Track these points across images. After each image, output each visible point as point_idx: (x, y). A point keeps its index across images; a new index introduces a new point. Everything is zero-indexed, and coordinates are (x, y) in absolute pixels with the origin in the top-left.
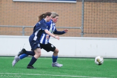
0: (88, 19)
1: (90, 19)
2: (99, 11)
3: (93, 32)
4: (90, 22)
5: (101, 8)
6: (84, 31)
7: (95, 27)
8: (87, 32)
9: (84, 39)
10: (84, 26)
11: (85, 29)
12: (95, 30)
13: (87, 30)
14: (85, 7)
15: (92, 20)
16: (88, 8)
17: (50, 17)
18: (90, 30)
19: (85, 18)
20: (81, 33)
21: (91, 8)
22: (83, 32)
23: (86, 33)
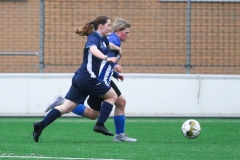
0: (52, 33)
1: (58, 33)
2: (75, 16)
3: (64, 62)
4: (58, 40)
5: (81, 10)
6: (46, 61)
7: (69, 50)
8: (52, 62)
9: (46, 77)
10: (46, 50)
11: (46, 57)
12: (69, 57)
13: (52, 57)
14: (46, 10)
15: (61, 37)
16: (53, 10)
17: (106, 25)
18: (59, 57)
19: (46, 33)
20: (38, 65)
21: (58, 10)
22: (42, 63)
23: (50, 64)
